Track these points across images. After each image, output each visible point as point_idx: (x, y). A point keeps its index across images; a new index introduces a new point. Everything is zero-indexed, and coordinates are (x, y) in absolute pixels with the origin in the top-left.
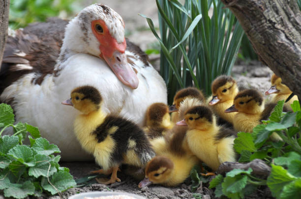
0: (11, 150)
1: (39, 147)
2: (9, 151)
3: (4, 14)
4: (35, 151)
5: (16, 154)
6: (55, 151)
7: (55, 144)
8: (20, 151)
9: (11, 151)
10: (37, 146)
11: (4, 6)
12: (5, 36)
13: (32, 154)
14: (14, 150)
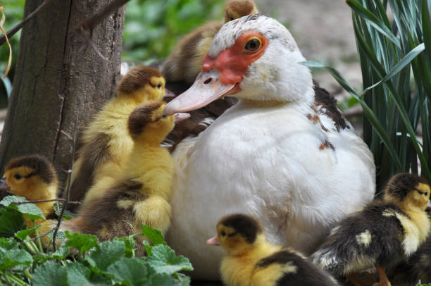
0: (112, 266)
1: (158, 260)
2: (108, 269)
3: (114, 40)
4: (152, 268)
5: (120, 273)
6: (185, 267)
7: (185, 256)
8: (127, 268)
9: (111, 269)
10: (155, 258)
11: (115, 27)
12: (114, 76)
13: (146, 273)
14: (116, 267)
